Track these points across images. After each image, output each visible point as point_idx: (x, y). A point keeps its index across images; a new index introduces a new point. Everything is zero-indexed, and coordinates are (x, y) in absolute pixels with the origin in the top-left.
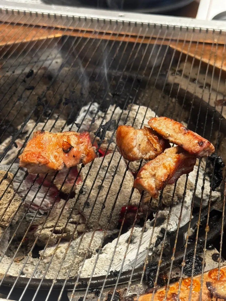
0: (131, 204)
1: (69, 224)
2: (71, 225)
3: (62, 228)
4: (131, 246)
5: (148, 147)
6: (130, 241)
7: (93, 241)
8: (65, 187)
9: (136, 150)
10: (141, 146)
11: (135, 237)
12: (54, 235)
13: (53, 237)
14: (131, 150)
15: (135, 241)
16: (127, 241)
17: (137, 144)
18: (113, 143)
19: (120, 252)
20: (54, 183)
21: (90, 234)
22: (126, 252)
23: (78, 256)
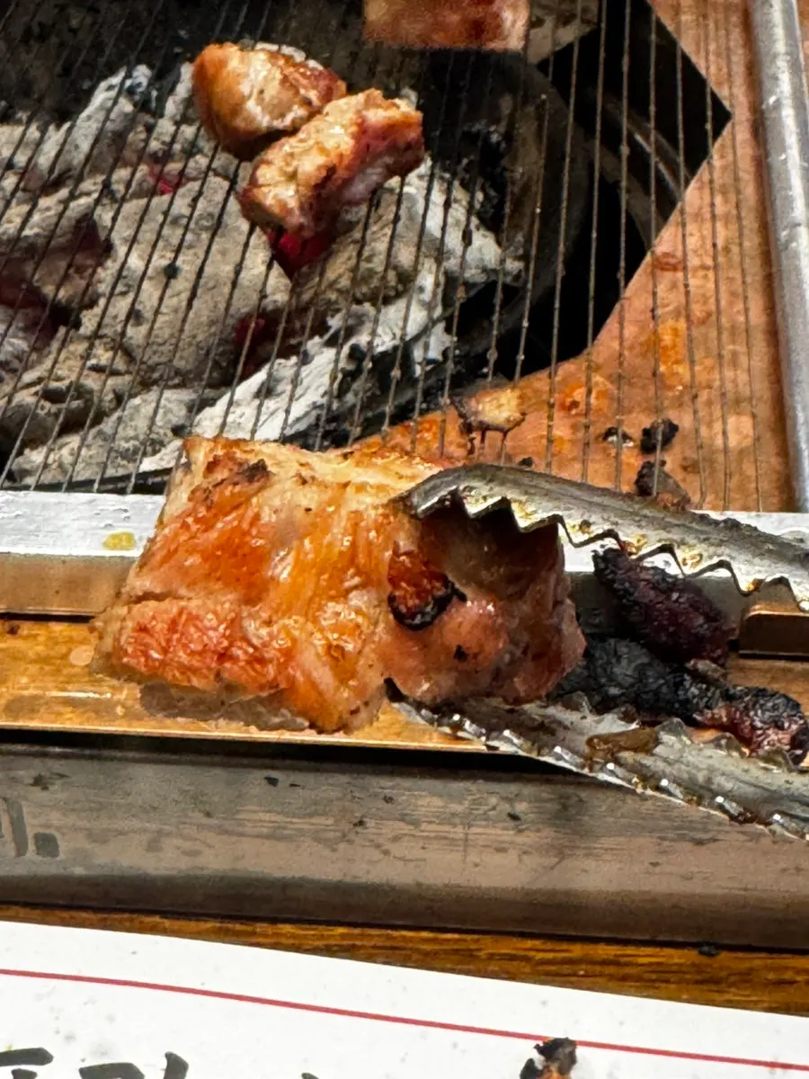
0: (264, 309)
1: (85, 372)
2: (94, 375)
3: (67, 382)
4: (270, 404)
5: (286, 95)
6: (266, 392)
7: (161, 411)
8: (66, 291)
9: (252, 107)
10: (267, 96)
11: (278, 381)
12: (48, 405)
13: (46, 411)
14: (237, 108)
15: (280, 388)
16: (258, 395)
17: (253, 87)
18: (198, 157)
19: (239, 424)
20: (36, 284)
21: (152, 396)
22: (257, 420)
23: (125, 462)
